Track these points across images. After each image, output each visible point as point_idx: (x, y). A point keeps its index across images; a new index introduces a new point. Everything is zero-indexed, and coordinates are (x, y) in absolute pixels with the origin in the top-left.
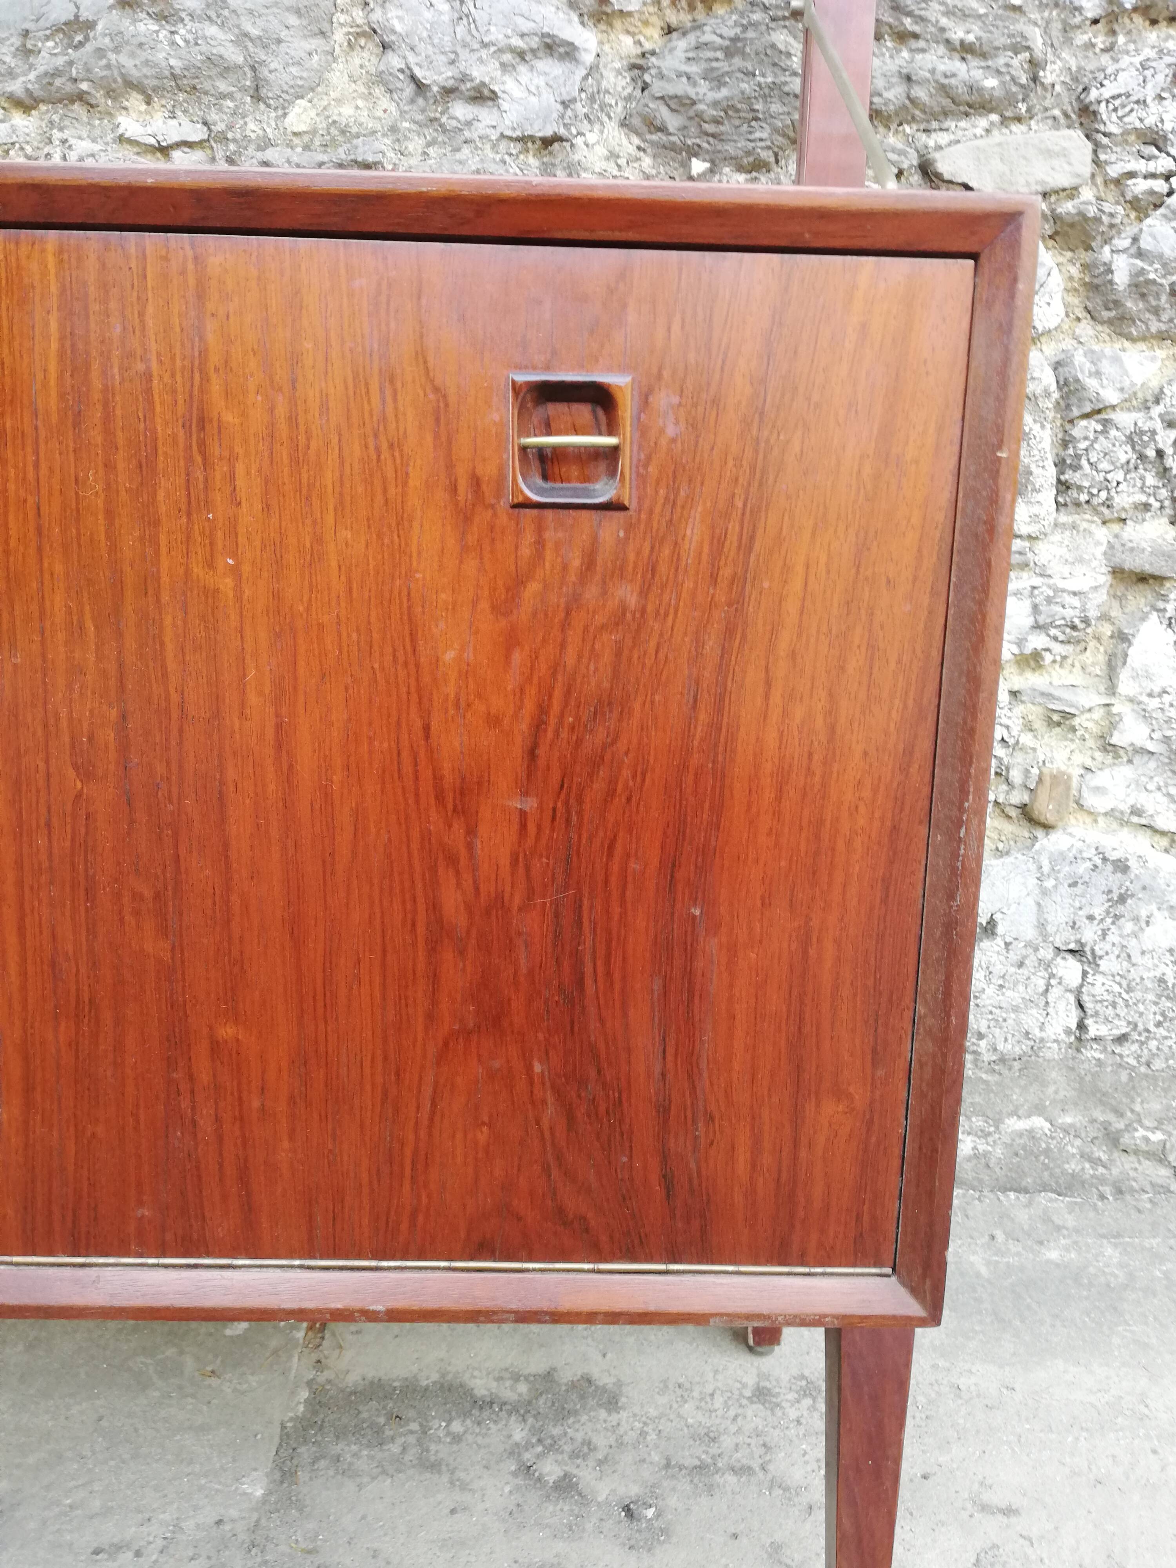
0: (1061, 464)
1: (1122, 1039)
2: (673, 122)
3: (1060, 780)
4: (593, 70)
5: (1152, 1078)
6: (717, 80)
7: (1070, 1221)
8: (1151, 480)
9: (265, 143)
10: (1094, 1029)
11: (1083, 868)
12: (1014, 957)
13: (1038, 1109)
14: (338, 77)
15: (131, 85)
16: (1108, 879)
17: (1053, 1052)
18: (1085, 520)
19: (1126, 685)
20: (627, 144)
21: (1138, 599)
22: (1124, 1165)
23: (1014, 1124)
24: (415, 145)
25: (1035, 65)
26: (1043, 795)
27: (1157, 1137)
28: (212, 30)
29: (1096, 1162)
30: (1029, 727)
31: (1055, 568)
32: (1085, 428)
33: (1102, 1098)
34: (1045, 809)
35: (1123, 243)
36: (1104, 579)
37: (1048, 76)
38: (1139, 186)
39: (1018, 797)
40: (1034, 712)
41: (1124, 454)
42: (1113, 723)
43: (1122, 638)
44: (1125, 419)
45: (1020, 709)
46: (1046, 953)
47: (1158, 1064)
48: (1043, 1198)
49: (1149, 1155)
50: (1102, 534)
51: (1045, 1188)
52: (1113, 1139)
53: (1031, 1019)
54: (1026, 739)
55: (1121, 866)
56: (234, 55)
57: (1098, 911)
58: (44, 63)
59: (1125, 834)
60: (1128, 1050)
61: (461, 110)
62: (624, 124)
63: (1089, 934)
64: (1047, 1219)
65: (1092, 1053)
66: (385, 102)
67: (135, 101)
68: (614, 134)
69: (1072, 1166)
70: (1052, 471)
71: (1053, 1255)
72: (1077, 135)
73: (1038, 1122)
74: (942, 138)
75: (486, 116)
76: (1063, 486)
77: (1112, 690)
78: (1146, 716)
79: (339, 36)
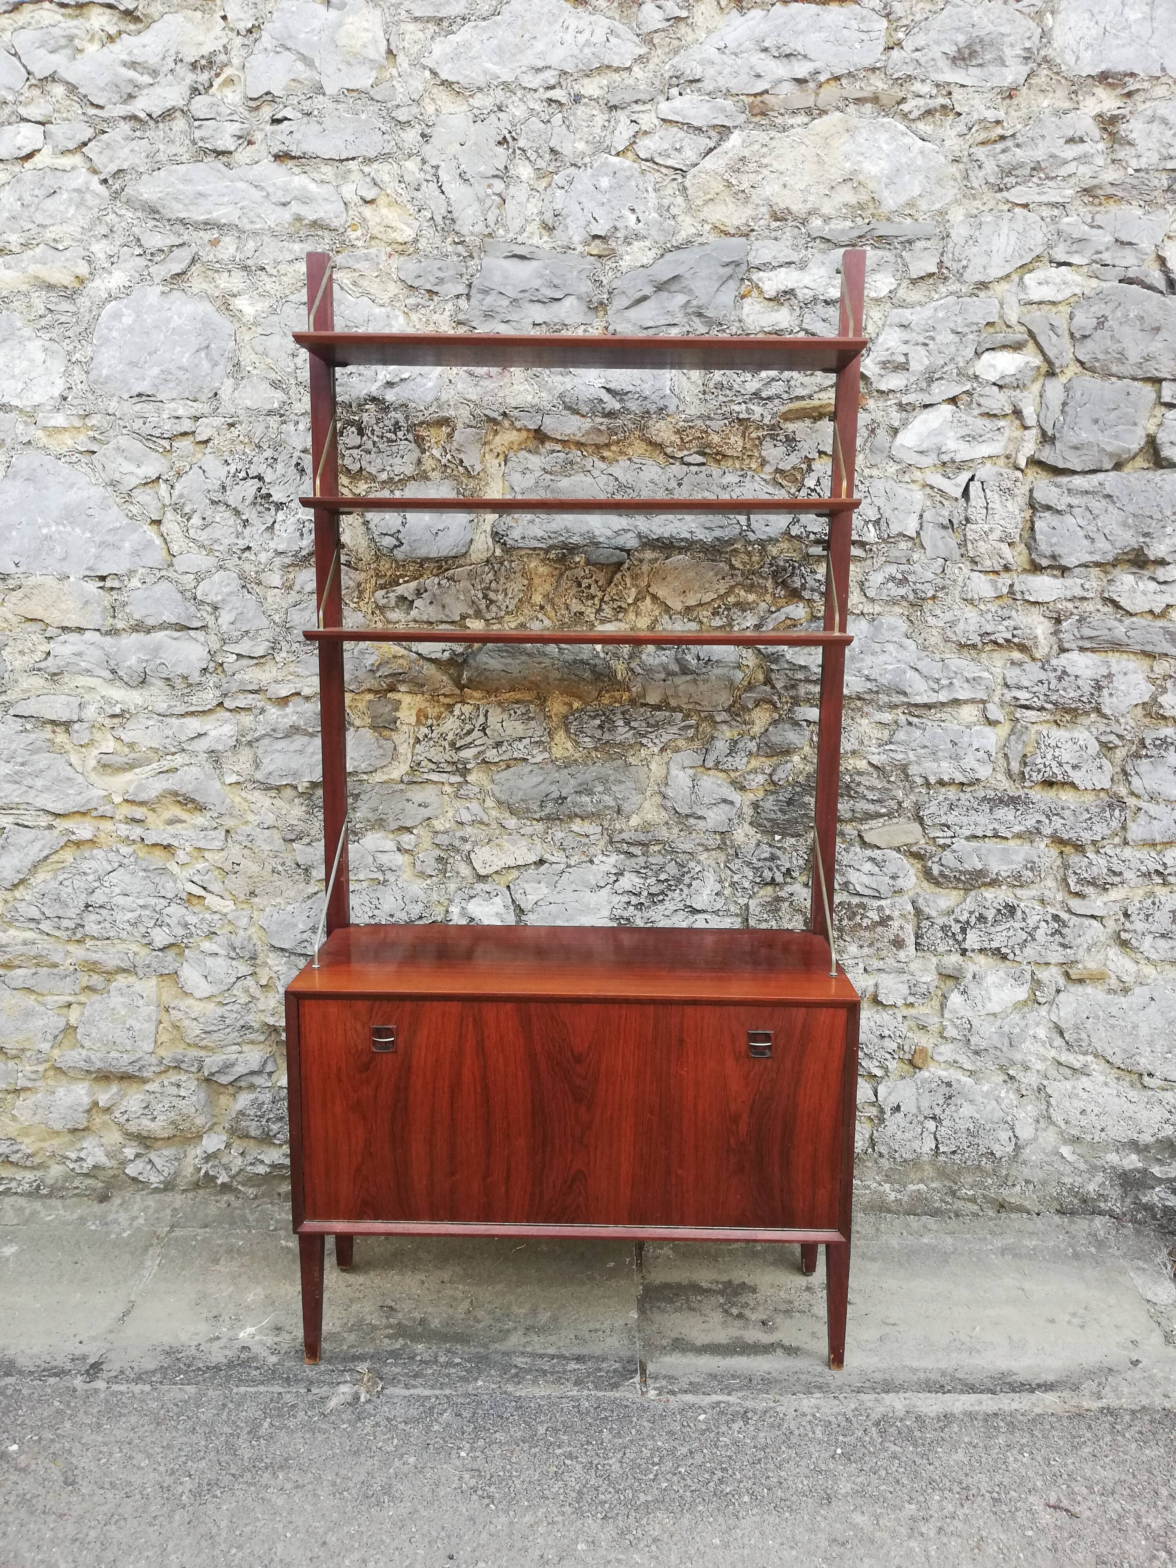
0: (917, 936)
1: (954, 1152)
2: (768, 824)
3: (924, 1051)
4: (741, 808)
5: (968, 1168)
6: (784, 813)
7: (935, 1227)
8: (951, 942)
9: (621, 831)
10: (942, 1149)
11: (934, 1085)
12: (908, 1119)
13: (921, 1181)
14: (647, 805)
15: (576, 815)
16: (944, 1089)
17: (925, 1158)
18: (928, 955)
19: (947, 1015)
20: (752, 831)
21: (950, 983)
22: (959, 1204)
23: (911, 1187)
24: (675, 830)
25: (900, 804)
26: (917, 1057)
27: (971, 1193)
28: (606, 798)
29: (947, 1203)
30: (910, 1029)
31: (918, 973)
32: (925, 924)
33: (948, 1177)
34: (918, 1062)
35: (936, 859)
36: (935, 977)
37: (905, 805)
38: (941, 841)
39: (908, 1056)
40: (912, 1024)
41: (940, 934)
42: (944, 1028)
43: (945, 997)
44: (940, 921)
45: (906, 1023)
46: (921, 1118)
47: (969, 1163)
48: (924, 1218)
49: (969, 1200)
50: (934, 960)
51: (926, 1214)
52: (953, 1193)
53: (916, 1145)
54: (910, 1034)
55: (949, 1085)
56: (613, 804)
57: (941, 1102)
58: (547, 811)
59: (951, 1071)
60: (957, 1157)
61: (692, 821)
62: (751, 824)
63: (938, 1111)
64: (925, 1227)
65: (942, 1158)
66: (664, 813)
67: (578, 820)
68: (747, 826)
69: (937, 1205)
70: (913, 938)
71: (925, 1240)
72: (916, 826)
73: (922, 1186)
74: (867, 827)
75: (701, 823)
76: (917, 944)
77: (942, 1016)
78: (956, 1027)
79: (648, 793)
